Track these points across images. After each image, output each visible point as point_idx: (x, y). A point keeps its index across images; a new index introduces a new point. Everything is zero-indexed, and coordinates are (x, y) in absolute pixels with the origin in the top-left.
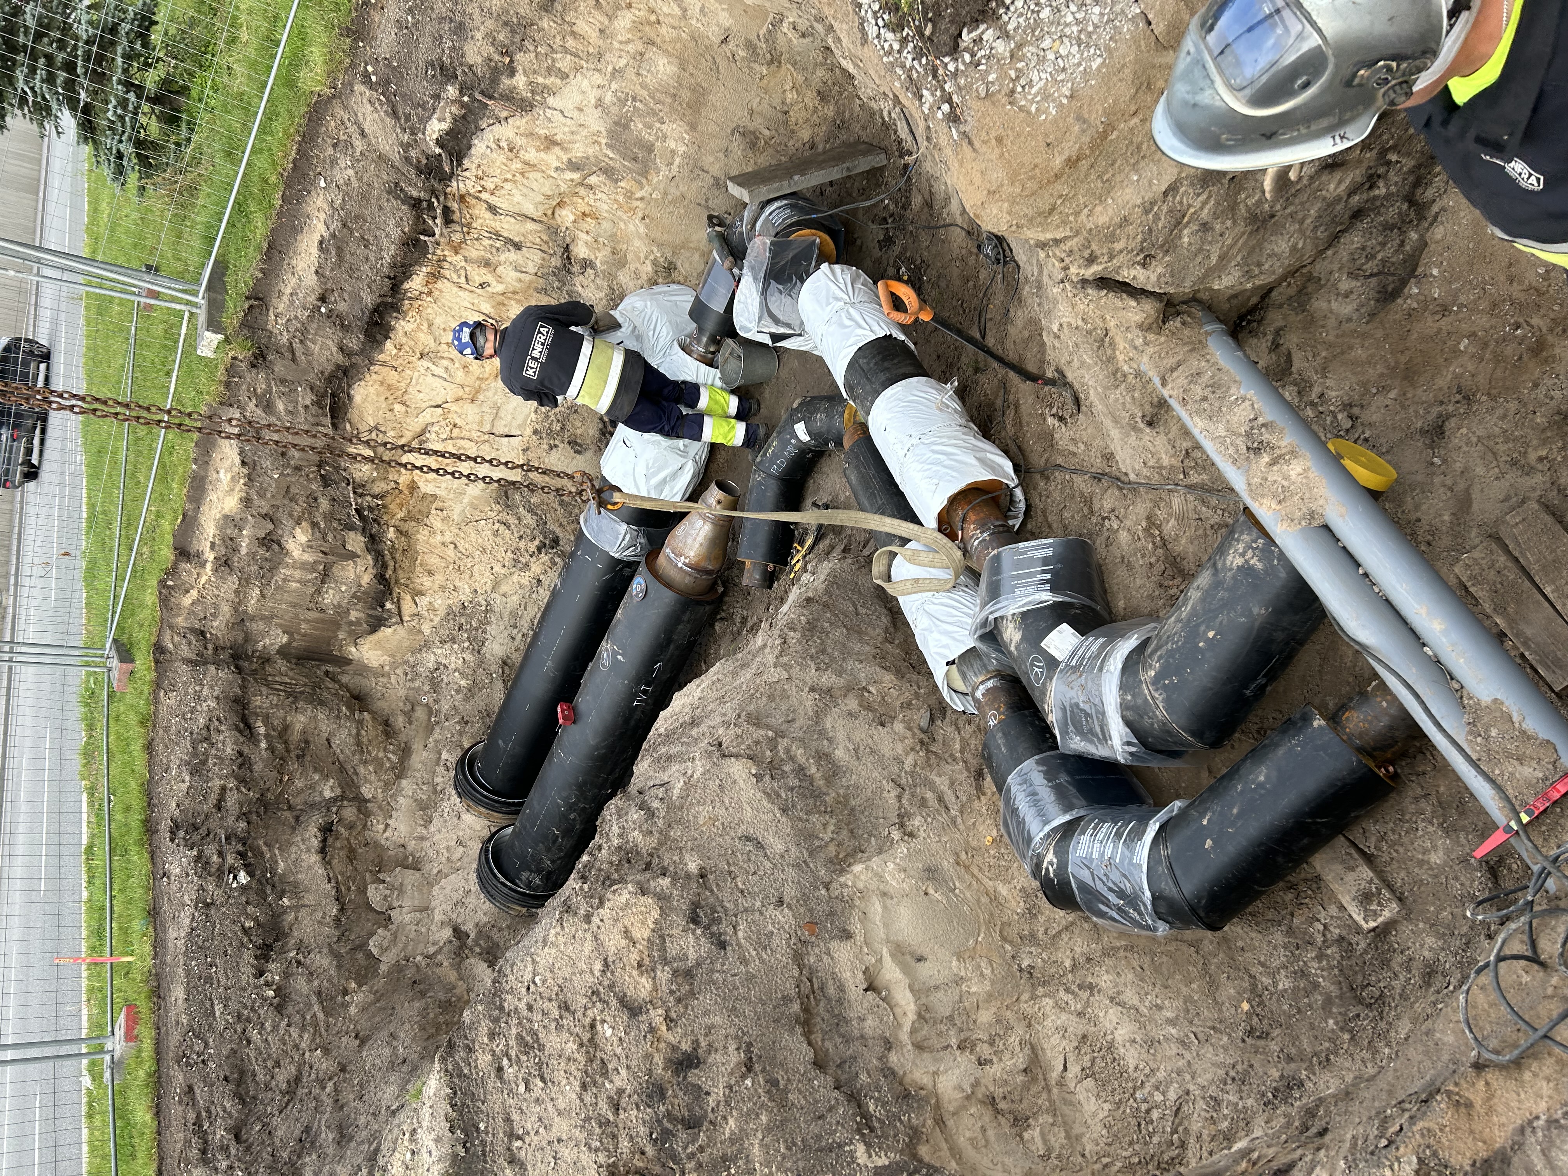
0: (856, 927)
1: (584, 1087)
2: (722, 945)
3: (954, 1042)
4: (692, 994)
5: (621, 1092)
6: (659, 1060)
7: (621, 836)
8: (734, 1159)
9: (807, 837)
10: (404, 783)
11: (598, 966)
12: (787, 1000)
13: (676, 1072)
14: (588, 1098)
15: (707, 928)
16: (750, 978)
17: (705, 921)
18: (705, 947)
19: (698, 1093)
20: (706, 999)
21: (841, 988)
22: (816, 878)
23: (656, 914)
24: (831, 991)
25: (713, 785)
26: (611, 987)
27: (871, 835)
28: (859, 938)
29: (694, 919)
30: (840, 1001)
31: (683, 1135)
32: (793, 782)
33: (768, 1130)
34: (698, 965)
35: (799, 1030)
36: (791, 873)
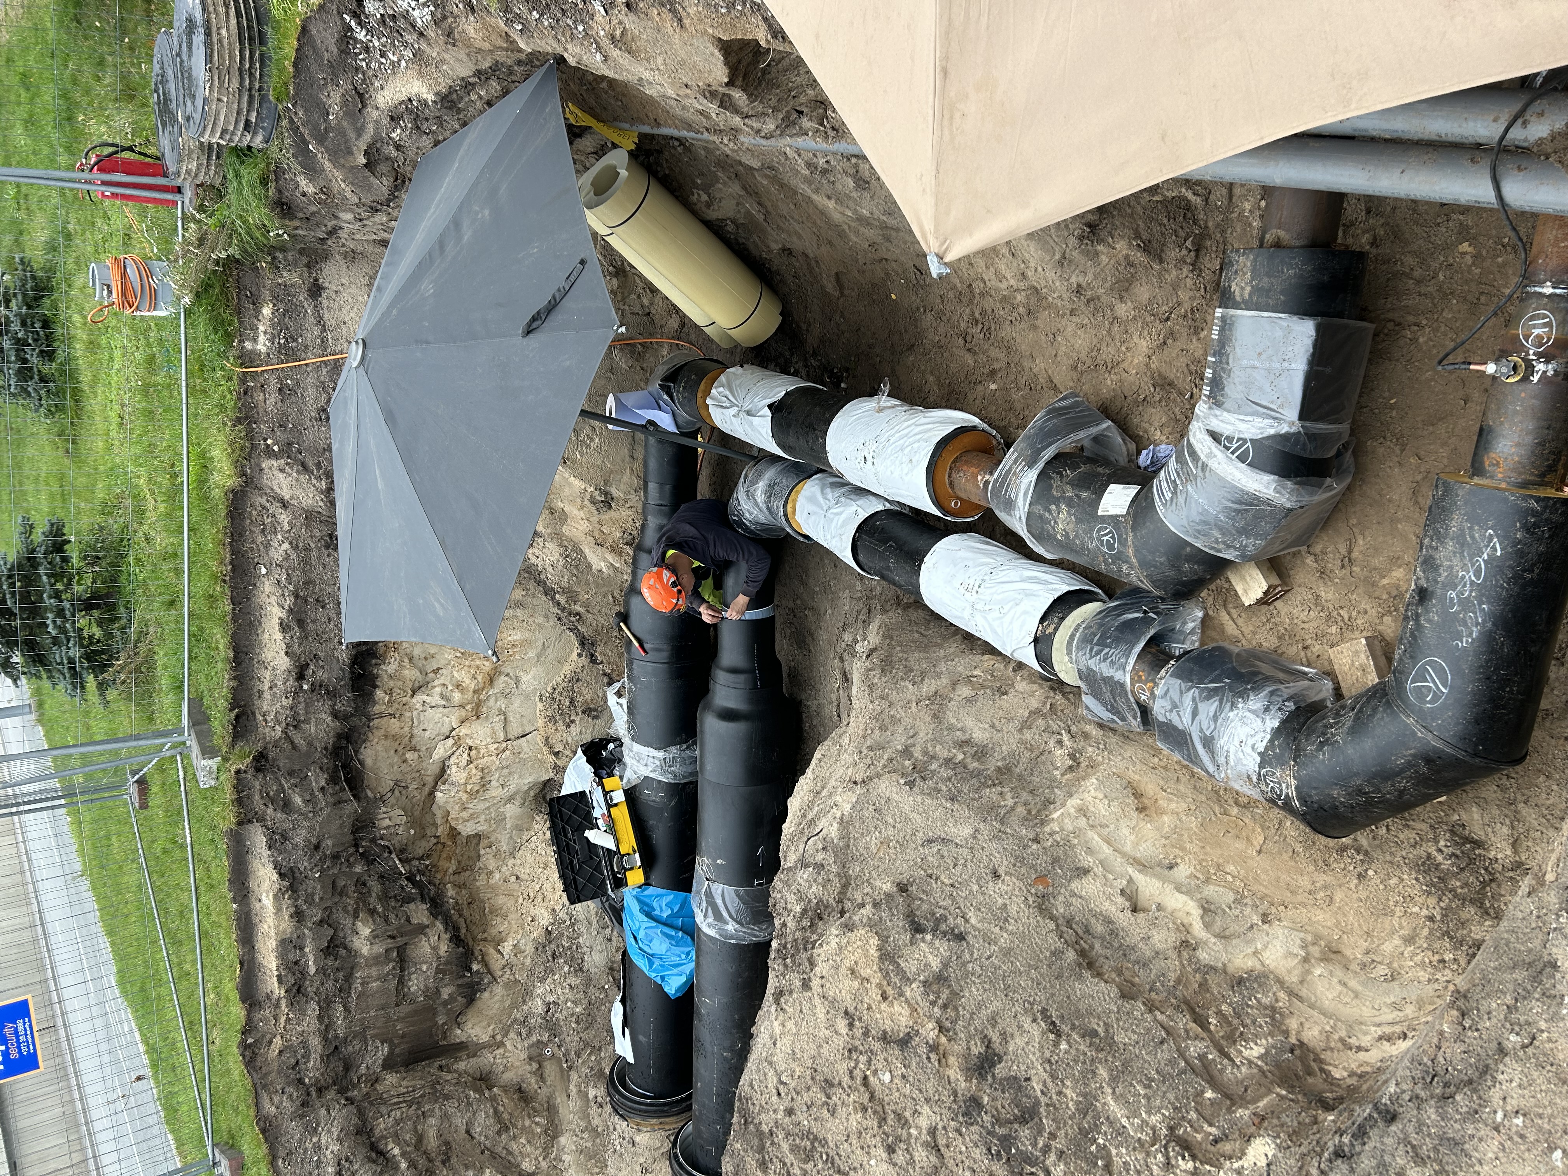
0: (1087, 861)
1: (891, 1150)
2: (960, 937)
3: (1256, 919)
4: (955, 995)
5: (933, 1131)
6: (954, 1073)
7: (800, 900)
8: (1096, 1127)
9: (990, 811)
10: (563, 1140)
11: (842, 1025)
12: (1057, 954)
13: (982, 1077)
14: (900, 1157)
15: (934, 930)
16: (1007, 953)
17: (930, 925)
18: (943, 947)
19: (1016, 1084)
20: (972, 994)
21: (1108, 921)
22: (1021, 839)
23: (875, 941)
24: (1099, 928)
25: (868, 812)
26: (866, 1034)
27: (1051, 787)
28: (1099, 870)
29: (917, 929)
30: (1113, 933)
31: (1024, 1133)
32: (945, 773)
33: (1114, 1080)
34: (946, 965)
35: (1087, 974)
36: (993, 846)
